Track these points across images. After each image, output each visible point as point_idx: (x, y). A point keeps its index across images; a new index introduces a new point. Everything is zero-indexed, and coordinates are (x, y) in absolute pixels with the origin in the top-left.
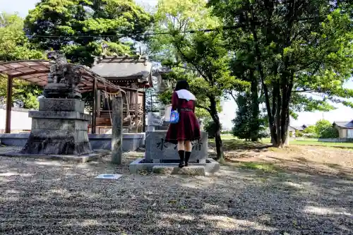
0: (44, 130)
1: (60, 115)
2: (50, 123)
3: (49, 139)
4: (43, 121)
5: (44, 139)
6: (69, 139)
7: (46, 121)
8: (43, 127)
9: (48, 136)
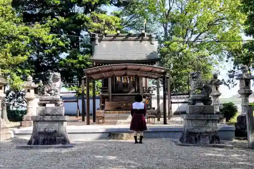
0: (196, 127)
1: (207, 117)
2: (200, 123)
3: (201, 133)
4: (194, 122)
5: (197, 133)
6: (213, 133)
7: (197, 121)
8: (195, 125)
9: (199, 131)
